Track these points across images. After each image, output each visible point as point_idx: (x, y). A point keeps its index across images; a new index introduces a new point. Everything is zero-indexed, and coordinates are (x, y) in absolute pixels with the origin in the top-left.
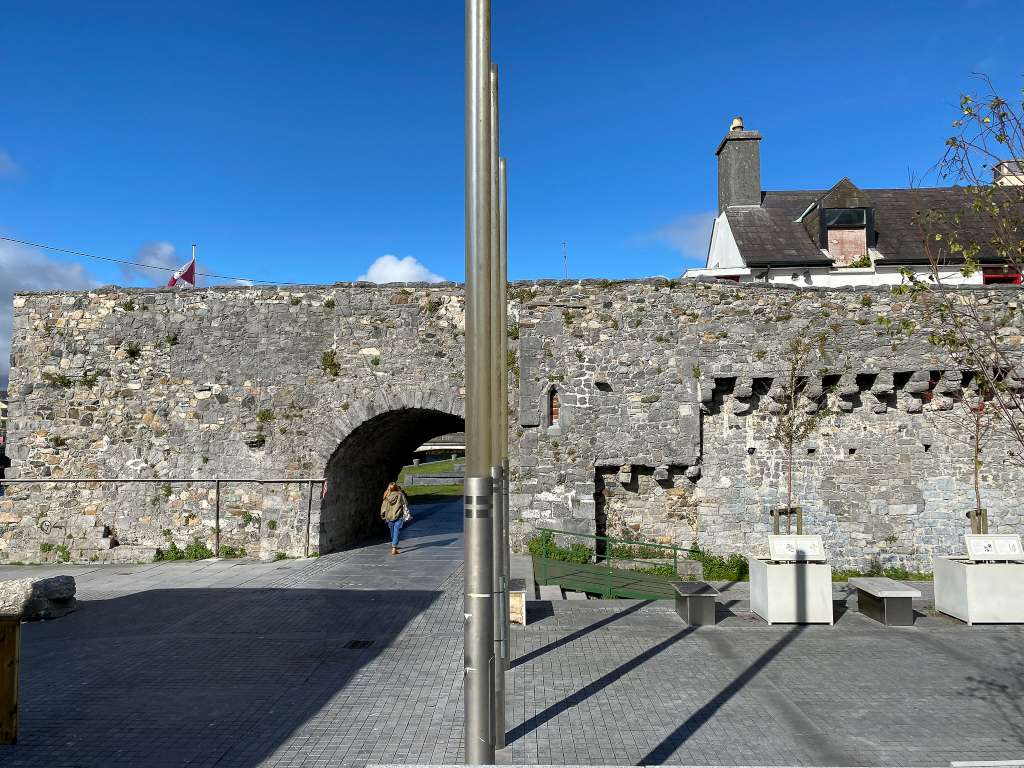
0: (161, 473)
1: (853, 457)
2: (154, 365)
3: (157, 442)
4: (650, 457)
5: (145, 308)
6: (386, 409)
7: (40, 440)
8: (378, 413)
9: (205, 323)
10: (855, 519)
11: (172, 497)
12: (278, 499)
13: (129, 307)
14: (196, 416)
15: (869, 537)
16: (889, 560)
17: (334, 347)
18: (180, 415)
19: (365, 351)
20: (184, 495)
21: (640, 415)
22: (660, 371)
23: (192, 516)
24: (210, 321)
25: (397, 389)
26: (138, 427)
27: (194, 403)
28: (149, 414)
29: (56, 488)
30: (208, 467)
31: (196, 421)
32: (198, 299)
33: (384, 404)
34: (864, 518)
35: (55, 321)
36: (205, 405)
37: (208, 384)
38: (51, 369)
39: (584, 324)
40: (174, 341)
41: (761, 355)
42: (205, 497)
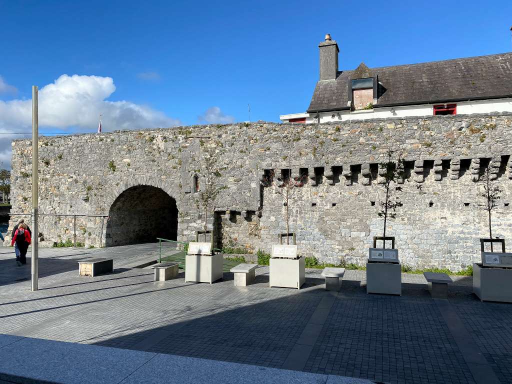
0: (57, 212)
1: (334, 207)
2: (54, 168)
3: (56, 199)
4: (238, 207)
5: (52, 145)
6: (132, 185)
7: (20, 198)
8: (129, 187)
9: (71, 150)
10: (334, 239)
11: (61, 222)
12: (92, 223)
13: (47, 144)
14: (68, 188)
15: (341, 248)
16: (350, 259)
17: (113, 159)
18: (63, 188)
19: (125, 160)
20: (64, 221)
21: (234, 187)
22: (242, 167)
23: (67, 230)
24: (73, 149)
25: (137, 176)
26: (50, 193)
27: (67, 183)
28: (53, 188)
29: (25, 217)
30: (72, 209)
31: (68, 191)
32: (69, 140)
33: (132, 183)
34: (338, 238)
35: (24, 151)
36: (71, 184)
37: (72, 176)
38: (23, 170)
39: (209, 146)
40: (60, 158)
41: (285, 158)
42: (71, 222)
